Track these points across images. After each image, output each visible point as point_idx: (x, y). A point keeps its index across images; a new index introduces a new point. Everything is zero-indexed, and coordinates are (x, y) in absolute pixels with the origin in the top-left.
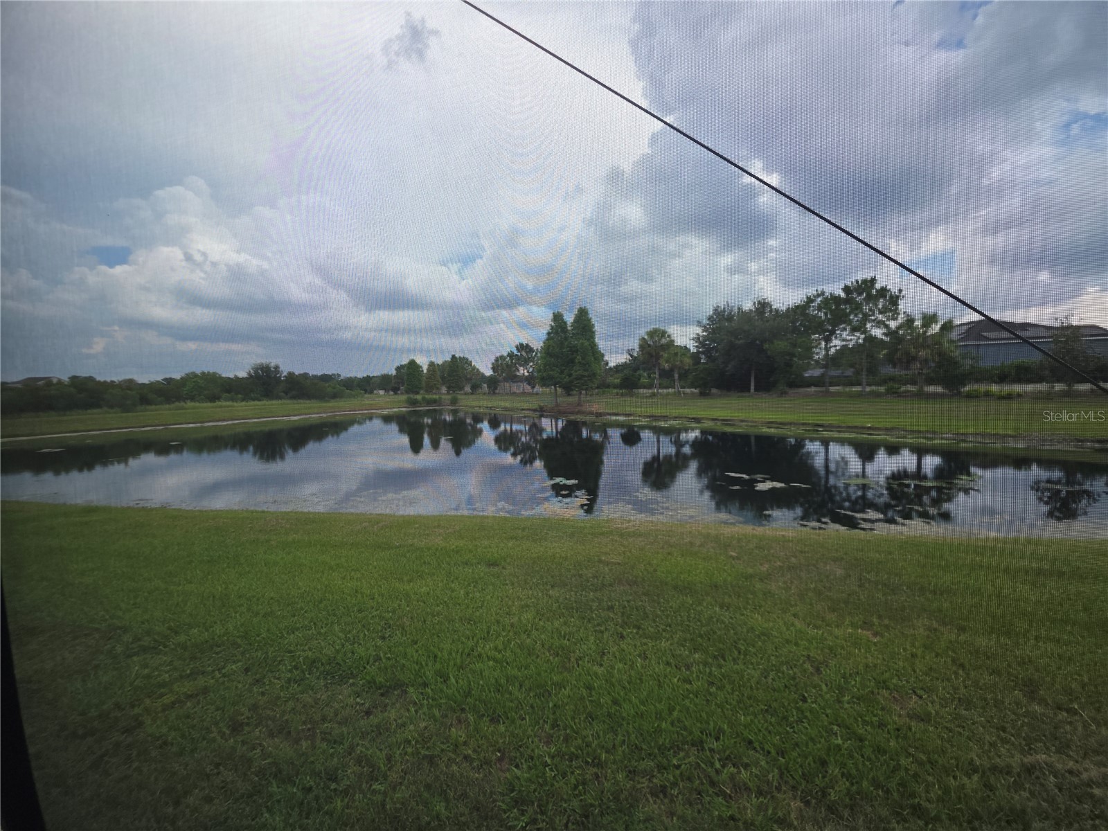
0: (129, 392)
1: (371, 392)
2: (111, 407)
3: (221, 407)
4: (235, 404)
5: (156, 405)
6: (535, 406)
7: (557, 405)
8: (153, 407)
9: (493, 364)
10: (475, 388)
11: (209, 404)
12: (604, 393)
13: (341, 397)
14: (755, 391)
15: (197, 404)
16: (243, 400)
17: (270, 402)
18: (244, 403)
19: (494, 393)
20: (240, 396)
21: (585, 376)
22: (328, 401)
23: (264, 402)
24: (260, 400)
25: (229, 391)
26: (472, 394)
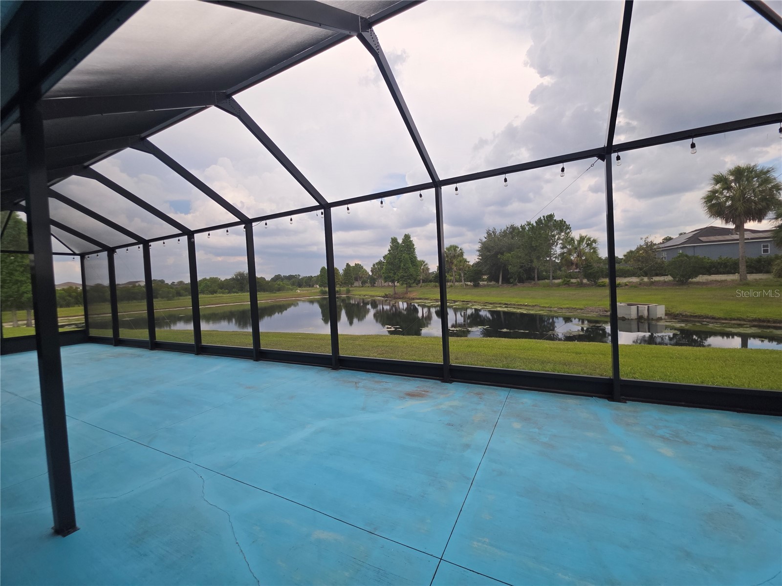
0: (171, 289)
1: (313, 286)
2: (162, 298)
3: (216, 297)
4: (224, 295)
5: (184, 296)
6: (383, 294)
7: (395, 294)
8: (183, 297)
9: (372, 268)
10: (364, 283)
11: (211, 296)
12: (427, 286)
13: (283, 290)
14: (502, 283)
15: (205, 296)
16: (229, 293)
17: (244, 294)
18: (229, 295)
19: (374, 286)
20: (227, 291)
21: (404, 276)
22: (275, 293)
23: (240, 294)
24: (237, 293)
25: (221, 288)
26: (362, 287)
